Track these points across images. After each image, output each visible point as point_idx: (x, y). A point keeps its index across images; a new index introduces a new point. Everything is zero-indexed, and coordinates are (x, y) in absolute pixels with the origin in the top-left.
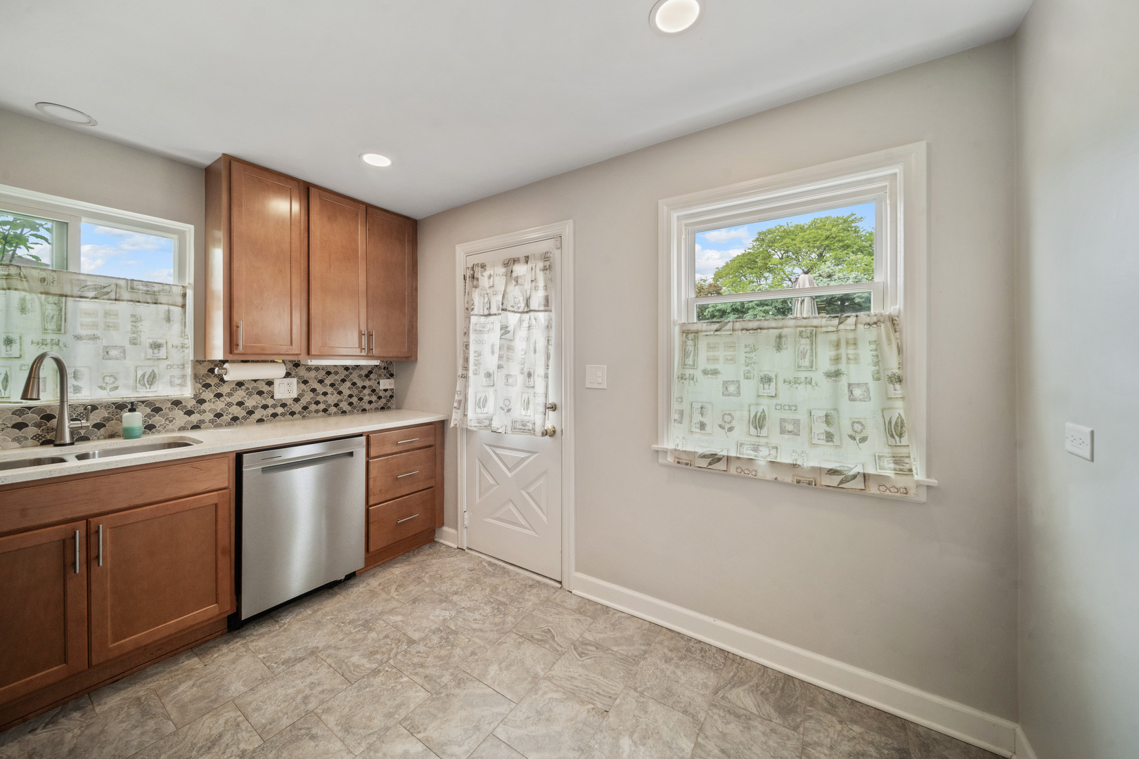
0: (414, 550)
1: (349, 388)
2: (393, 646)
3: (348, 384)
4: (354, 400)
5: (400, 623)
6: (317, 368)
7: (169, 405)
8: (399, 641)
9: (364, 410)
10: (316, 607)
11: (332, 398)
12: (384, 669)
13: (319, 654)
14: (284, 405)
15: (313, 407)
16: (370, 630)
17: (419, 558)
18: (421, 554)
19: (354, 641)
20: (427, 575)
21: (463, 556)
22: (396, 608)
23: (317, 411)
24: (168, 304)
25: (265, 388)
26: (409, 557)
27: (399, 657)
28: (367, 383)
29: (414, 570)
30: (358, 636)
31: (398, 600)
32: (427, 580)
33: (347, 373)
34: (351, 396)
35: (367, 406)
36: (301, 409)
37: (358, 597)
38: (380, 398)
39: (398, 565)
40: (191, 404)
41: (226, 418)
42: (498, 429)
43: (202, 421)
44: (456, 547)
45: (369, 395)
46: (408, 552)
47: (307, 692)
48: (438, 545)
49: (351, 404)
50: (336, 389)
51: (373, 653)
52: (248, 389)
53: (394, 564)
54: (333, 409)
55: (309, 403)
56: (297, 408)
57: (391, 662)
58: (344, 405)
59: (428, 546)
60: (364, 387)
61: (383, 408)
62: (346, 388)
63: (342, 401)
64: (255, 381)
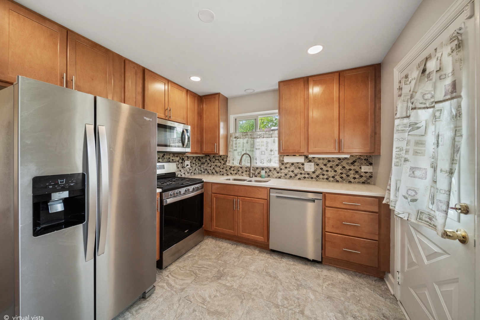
0: (364, 274)
1: (341, 169)
2: (295, 305)
3: (340, 167)
4: (344, 176)
5: (310, 300)
6: (323, 159)
7: (273, 170)
8: (299, 306)
9: (350, 182)
10: (296, 263)
11: (331, 174)
12: (280, 309)
13: (275, 280)
14: (308, 174)
15: (321, 176)
16: (298, 289)
17: (361, 280)
18: (365, 279)
19: (288, 287)
20: (353, 293)
21: (391, 303)
22: (317, 292)
23: (323, 179)
24: (274, 137)
25: (301, 166)
26: (356, 275)
27: (290, 312)
28: (352, 167)
29: (350, 284)
30: (292, 287)
31: (322, 289)
32: (349, 294)
33: (339, 161)
34: (342, 173)
35: (352, 180)
36: (315, 177)
37: (312, 273)
38: (361, 176)
39: (345, 275)
40: (278, 170)
41: (288, 176)
42: (399, 214)
43: (281, 176)
44: (392, 293)
45: (354, 174)
46: (359, 272)
47: (258, 288)
48: (383, 283)
49: (342, 178)
50: (333, 169)
51: (286, 299)
52: (295, 166)
53: (344, 273)
54: (331, 179)
55: (320, 174)
56: (314, 176)
57: (286, 310)
58: (337, 177)
59: (376, 278)
60: (350, 170)
61: (363, 183)
62: (339, 169)
63: (336, 175)
64: (298, 163)
